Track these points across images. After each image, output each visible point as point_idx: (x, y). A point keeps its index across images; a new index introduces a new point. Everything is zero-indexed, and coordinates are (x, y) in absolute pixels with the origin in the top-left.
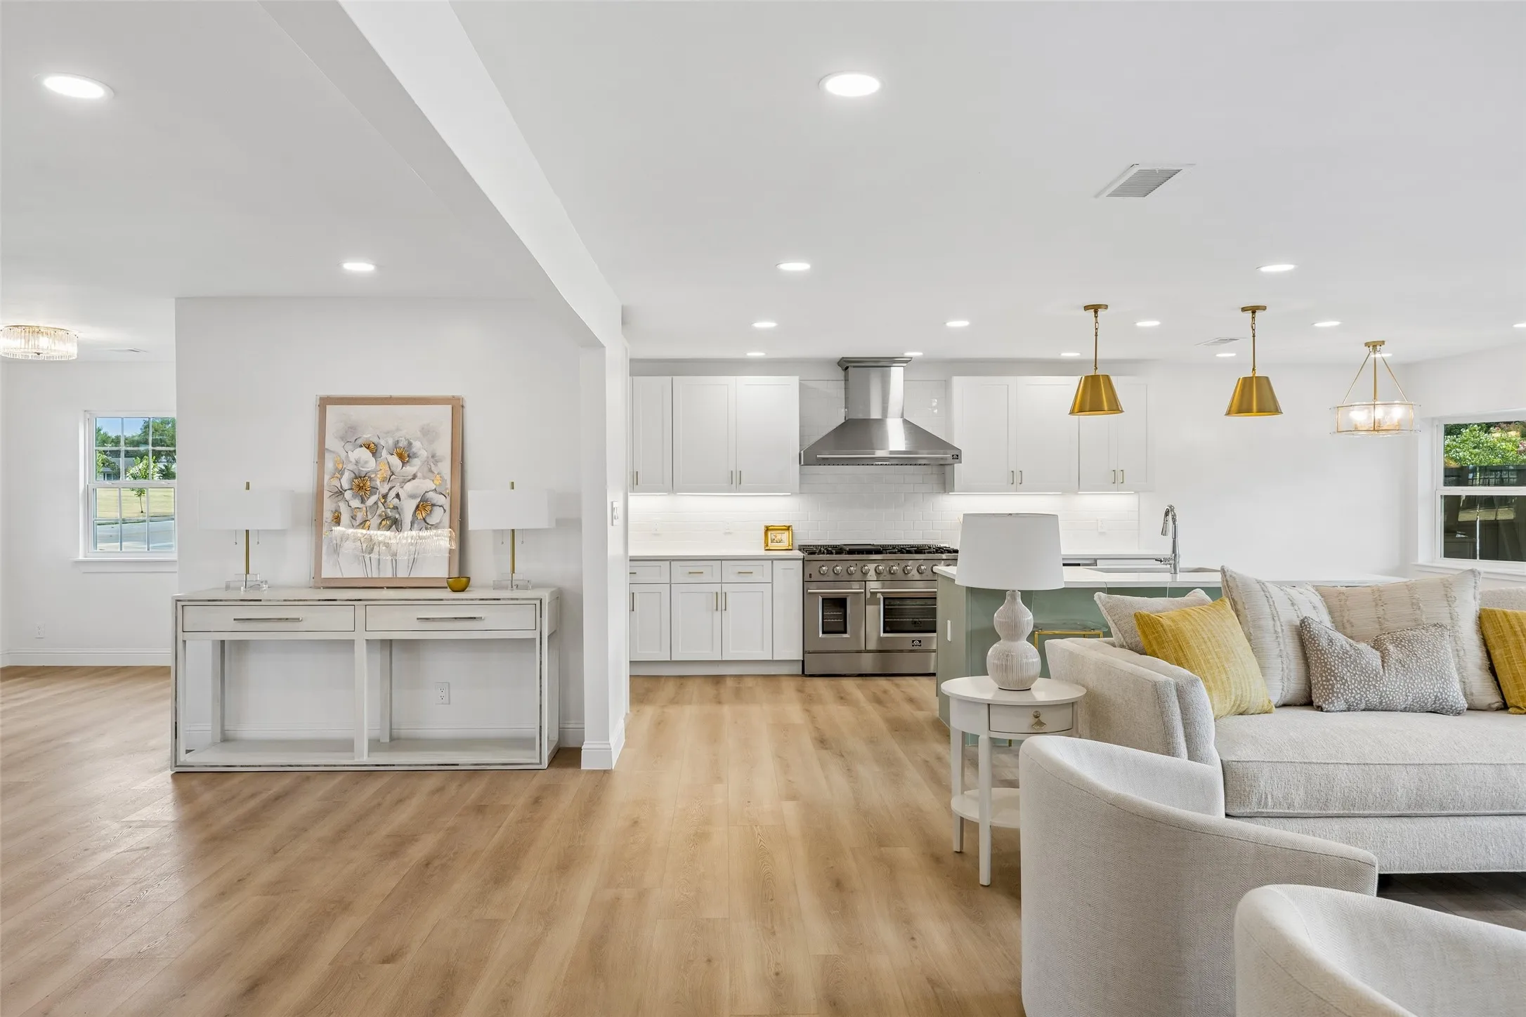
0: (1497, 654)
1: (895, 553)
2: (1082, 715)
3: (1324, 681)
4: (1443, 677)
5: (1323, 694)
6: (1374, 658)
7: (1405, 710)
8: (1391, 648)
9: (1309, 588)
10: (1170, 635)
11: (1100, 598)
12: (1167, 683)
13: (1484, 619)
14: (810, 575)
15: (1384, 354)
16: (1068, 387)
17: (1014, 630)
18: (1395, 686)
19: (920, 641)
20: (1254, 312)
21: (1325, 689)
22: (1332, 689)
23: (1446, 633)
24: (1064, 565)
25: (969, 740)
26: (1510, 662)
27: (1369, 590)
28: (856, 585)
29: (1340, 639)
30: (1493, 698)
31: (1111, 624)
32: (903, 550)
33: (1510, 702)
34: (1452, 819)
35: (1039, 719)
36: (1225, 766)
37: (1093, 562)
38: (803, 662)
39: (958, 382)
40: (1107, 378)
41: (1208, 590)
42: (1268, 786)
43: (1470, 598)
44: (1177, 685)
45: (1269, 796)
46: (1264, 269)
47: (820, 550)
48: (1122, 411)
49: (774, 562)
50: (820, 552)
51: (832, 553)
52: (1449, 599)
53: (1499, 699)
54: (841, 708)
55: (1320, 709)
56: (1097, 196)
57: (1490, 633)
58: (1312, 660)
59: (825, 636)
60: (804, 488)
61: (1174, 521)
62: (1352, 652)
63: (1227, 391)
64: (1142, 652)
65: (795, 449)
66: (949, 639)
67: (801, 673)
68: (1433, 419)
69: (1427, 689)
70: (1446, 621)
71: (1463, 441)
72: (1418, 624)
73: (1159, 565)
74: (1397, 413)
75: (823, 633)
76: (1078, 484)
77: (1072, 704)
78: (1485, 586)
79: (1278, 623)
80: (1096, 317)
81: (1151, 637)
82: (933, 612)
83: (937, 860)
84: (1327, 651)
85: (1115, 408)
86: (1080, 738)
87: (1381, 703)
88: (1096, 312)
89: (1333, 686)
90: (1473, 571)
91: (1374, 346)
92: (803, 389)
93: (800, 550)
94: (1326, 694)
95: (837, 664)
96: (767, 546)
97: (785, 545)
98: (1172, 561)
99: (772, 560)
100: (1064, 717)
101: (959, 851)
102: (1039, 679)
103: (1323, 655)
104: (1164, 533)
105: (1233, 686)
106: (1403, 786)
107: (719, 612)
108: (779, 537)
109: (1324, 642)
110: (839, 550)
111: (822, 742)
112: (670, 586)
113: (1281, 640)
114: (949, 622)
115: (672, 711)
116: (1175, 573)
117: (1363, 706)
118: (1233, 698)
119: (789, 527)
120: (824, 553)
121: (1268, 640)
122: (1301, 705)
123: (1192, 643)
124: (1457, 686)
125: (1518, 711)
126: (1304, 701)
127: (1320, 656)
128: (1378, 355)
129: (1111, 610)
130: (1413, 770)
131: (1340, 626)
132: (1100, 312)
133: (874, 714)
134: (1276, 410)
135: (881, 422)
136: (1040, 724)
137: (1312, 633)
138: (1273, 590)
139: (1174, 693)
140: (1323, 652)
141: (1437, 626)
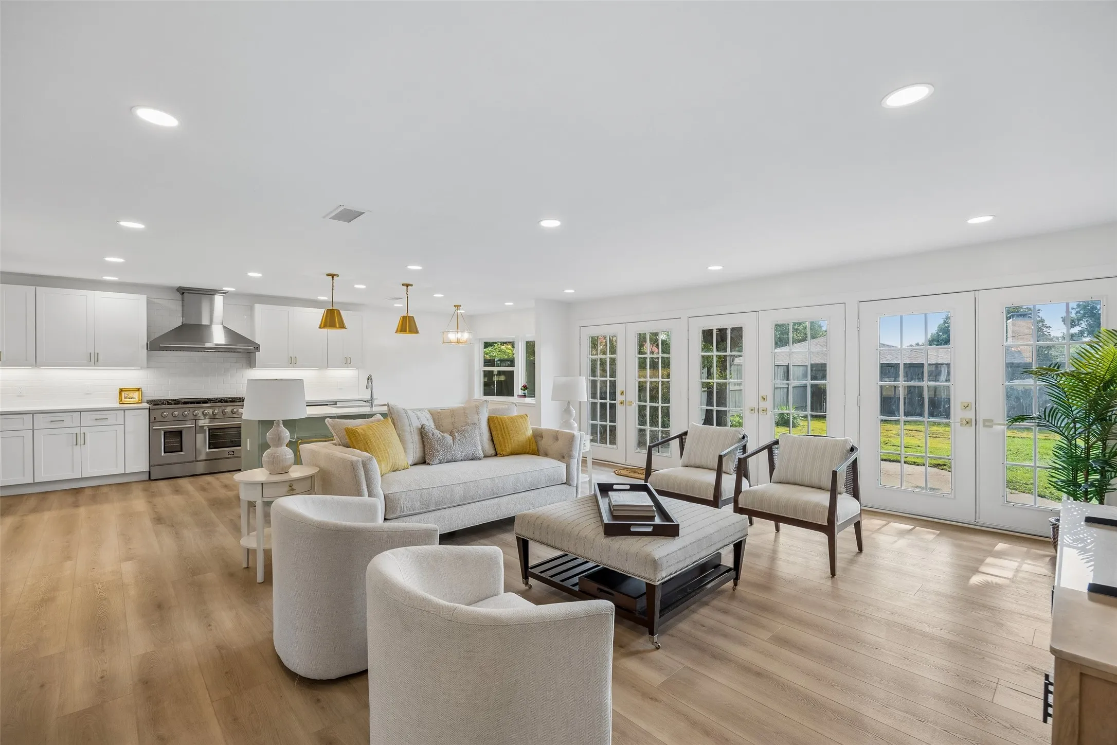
0: (494, 433)
1: (217, 402)
2: (317, 483)
3: (430, 452)
4: (475, 446)
6: (449, 439)
7: (461, 460)
8: (456, 434)
9: (426, 411)
10: (362, 437)
11: (328, 421)
12: (358, 461)
13: (490, 419)
14: (155, 418)
15: (461, 311)
16: (318, 314)
17: (278, 442)
18: (458, 451)
19: (233, 452)
20: (407, 287)
22: (433, 455)
23: (477, 427)
24: (307, 406)
25: (252, 505)
26: (498, 437)
27: (449, 411)
28: (190, 422)
29: (437, 432)
30: (492, 452)
31: (334, 434)
32: (222, 400)
33: (498, 452)
34: (476, 503)
35: (292, 488)
36: (386, 496)
37: (334, 403)
38: (149, 472)
39: (258, 307)
40: (338, 311)
41: (382, 415)
42: (404, 503)
43: (485, 411)
44: (363, 461)
45: (405, 507)
46: (409, 267)
47: (163, 403)
48: (346, 328)
49: (126, 411)
50: (163, 404)
51: (171, 404)
52: (478, 413)
53: (494, 452)
54: (175, 497)
55: (429, 464)
56: (324, 217)
57: (492, 426)
58: (426, 443)
59: (166, 454)
60: (149, 364)
61: (371, 382)
62: (441, 438)
63: (396, 322)
64: (348, 447)
65: (144, 340)
66: (249, 449)
67: (148, 479)
68: (480, 339)
69: (469, 450)
70: (477, 422)
71: (495, 349)
72: (467, 424)
73: (364, 404)
74: (466, 336)
75: (165, 452)
76: (327, 364)
77: (311, 477)
78: (491, 407)
79: (412, 428)
80: (333, 280)
81: (352, 439)
82: (239, 435)
83: (231, 575)
85: (342, 326)
86: (315, 494)
87: (452, 459)
88: (333, 277)
90: (486, 401)
91: (457, 307)
92: (149, 303)
93: (147, 403)
95: (176, 471)
96: (121, 401)
97: (136, 399)
98: (370, 401)
99: (124, 410)
100: (307, 484)
101: (246, 567)
102: (293, 466)
103: (430, 440)
104: (367, 388)
105: (391, 458)
106: (459, 491)
107: (79, 446)
108: (131, 395)
109: (430, 435)
110: (177, 402)
111: (158, 520)
112: (33, 431)
113: (413, 436)
114: (248, 440)
115: (31, 518)
116: (372, 407)
117: (446, 461)
118: (391, 464)
119: (139, 389)
120: (165, 404)
121: (408, 437)
122: (421, 464)
123: (373, 440)
124: (480, 448)
125: (501, 456)
126: (423, 461)
128: (459, 311)
129: (333, 427)
130: (462, 485)
131: (438, 427)
132: (335, 278)
133: (199, 498)
134: (417, 332)
135: (208, 327)
136: (293, 490)
137: (426, 431)
138: (409, 412)
139: (362, 465)
141: (474, 424)
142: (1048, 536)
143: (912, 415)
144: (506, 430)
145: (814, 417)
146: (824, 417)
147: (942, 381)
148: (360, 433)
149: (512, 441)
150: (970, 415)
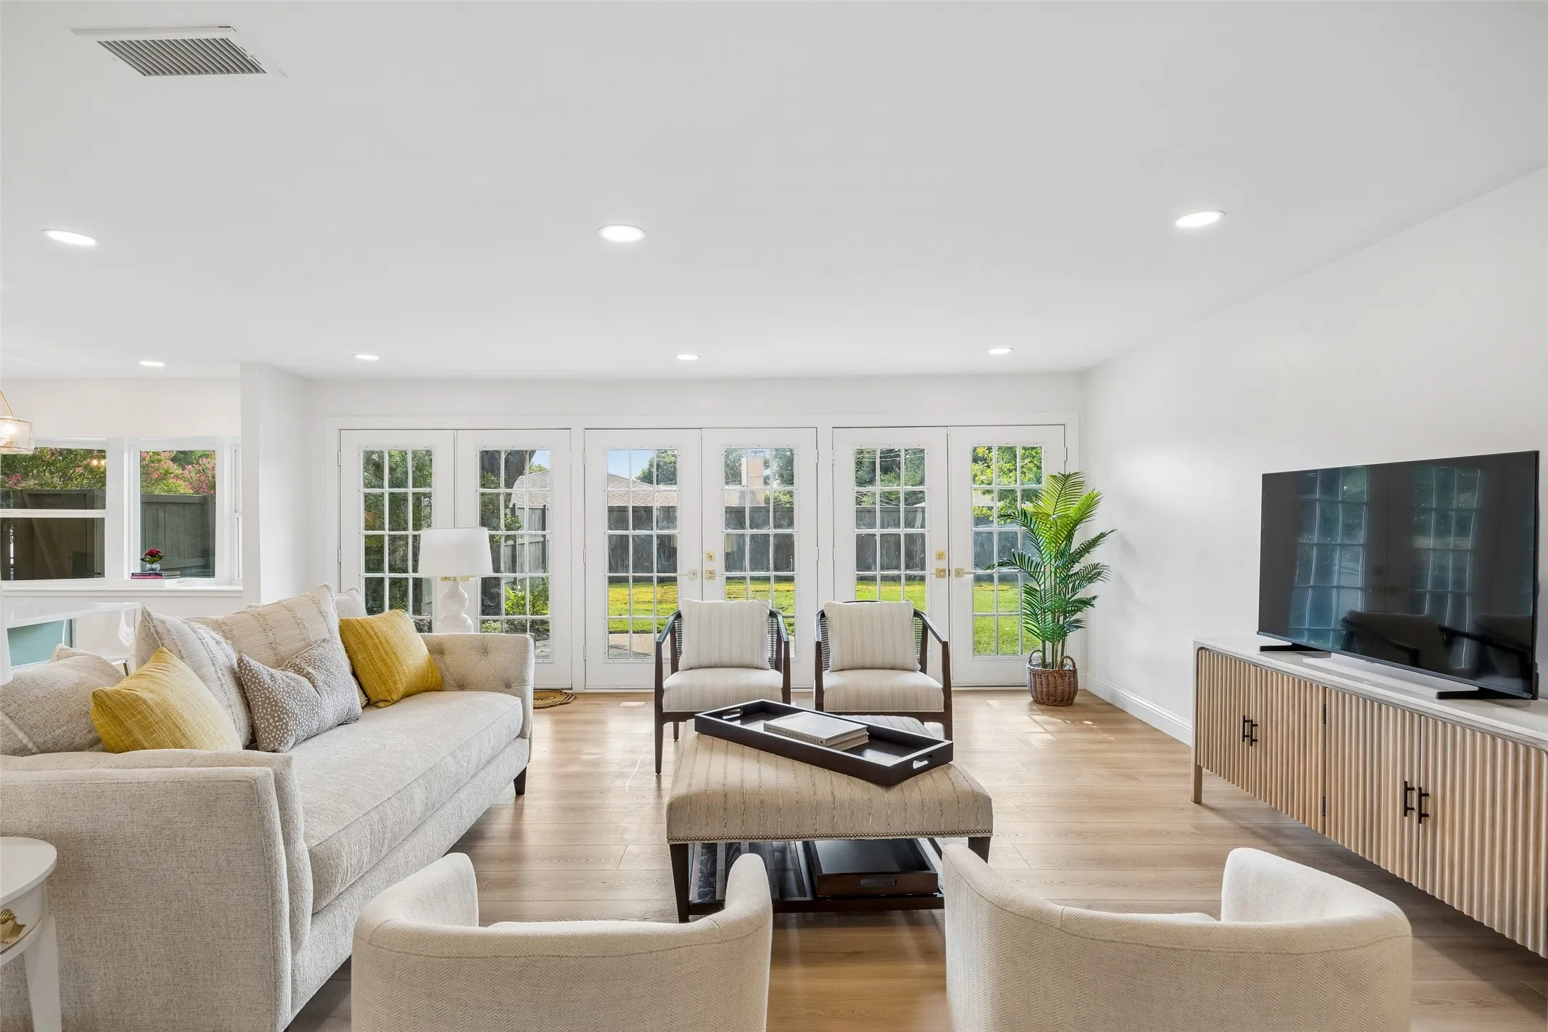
0: (360, 657)
3: (277, 721)
5: (277, 736)
6: (308, 687)
8: (310, 670)
10: (158, 711)
12: (267, 776)
13: (343, 630)
18: (330, 708)
21: (279, 730)
22: (286, 728)
23: (322, 648)
26: (374, 664)
27: (248, 616)
29: (275, 671)
33: (374, 699)
36: (311, 856)
42: (348, 857)
43: (330, 611)
44: (276, 773)
52: (323, 614)
53: (365, 698)
57: (351, 640)
62: (292, 683)
69: (345, 702)
70: (328, 636)
72: (309, 643)
79: (218, 668)
84: (274, 688)
87: (318, 729)
89: (286, 724)
94: (281, 735)
109: (267, 679)
113: (226, 687)
124: (357, 695)
125: (387, 704)
127: (268, 695)
137: (254, 672)
139: (274, 785)
140: (270, 690)
141: (324, 641)
142: (1025, 684)
143: (888, 569)
144: (386, 645)
145: (779, 579)
146: (790, 579)
147: (918, 528)
148: (150, 702)
149: (405, 668)
150: (943, 564)
